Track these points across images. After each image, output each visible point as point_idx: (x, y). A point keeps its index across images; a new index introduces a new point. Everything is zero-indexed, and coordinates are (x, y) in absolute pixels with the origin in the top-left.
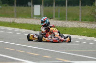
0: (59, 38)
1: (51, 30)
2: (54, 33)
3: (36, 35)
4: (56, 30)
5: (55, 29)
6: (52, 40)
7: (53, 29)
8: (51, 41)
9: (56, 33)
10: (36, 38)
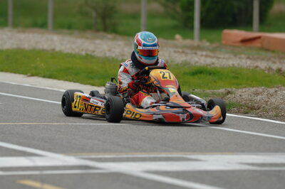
0: (185, 109)
1: (153, 79)
2: (165, 89)
3: (96, 94)
4: (172, 79)
5: (167, 75)
6: (160, 116)
7: (161, 75)
8: (155, 117)
9: (172, 90)
10: (100, 108)
